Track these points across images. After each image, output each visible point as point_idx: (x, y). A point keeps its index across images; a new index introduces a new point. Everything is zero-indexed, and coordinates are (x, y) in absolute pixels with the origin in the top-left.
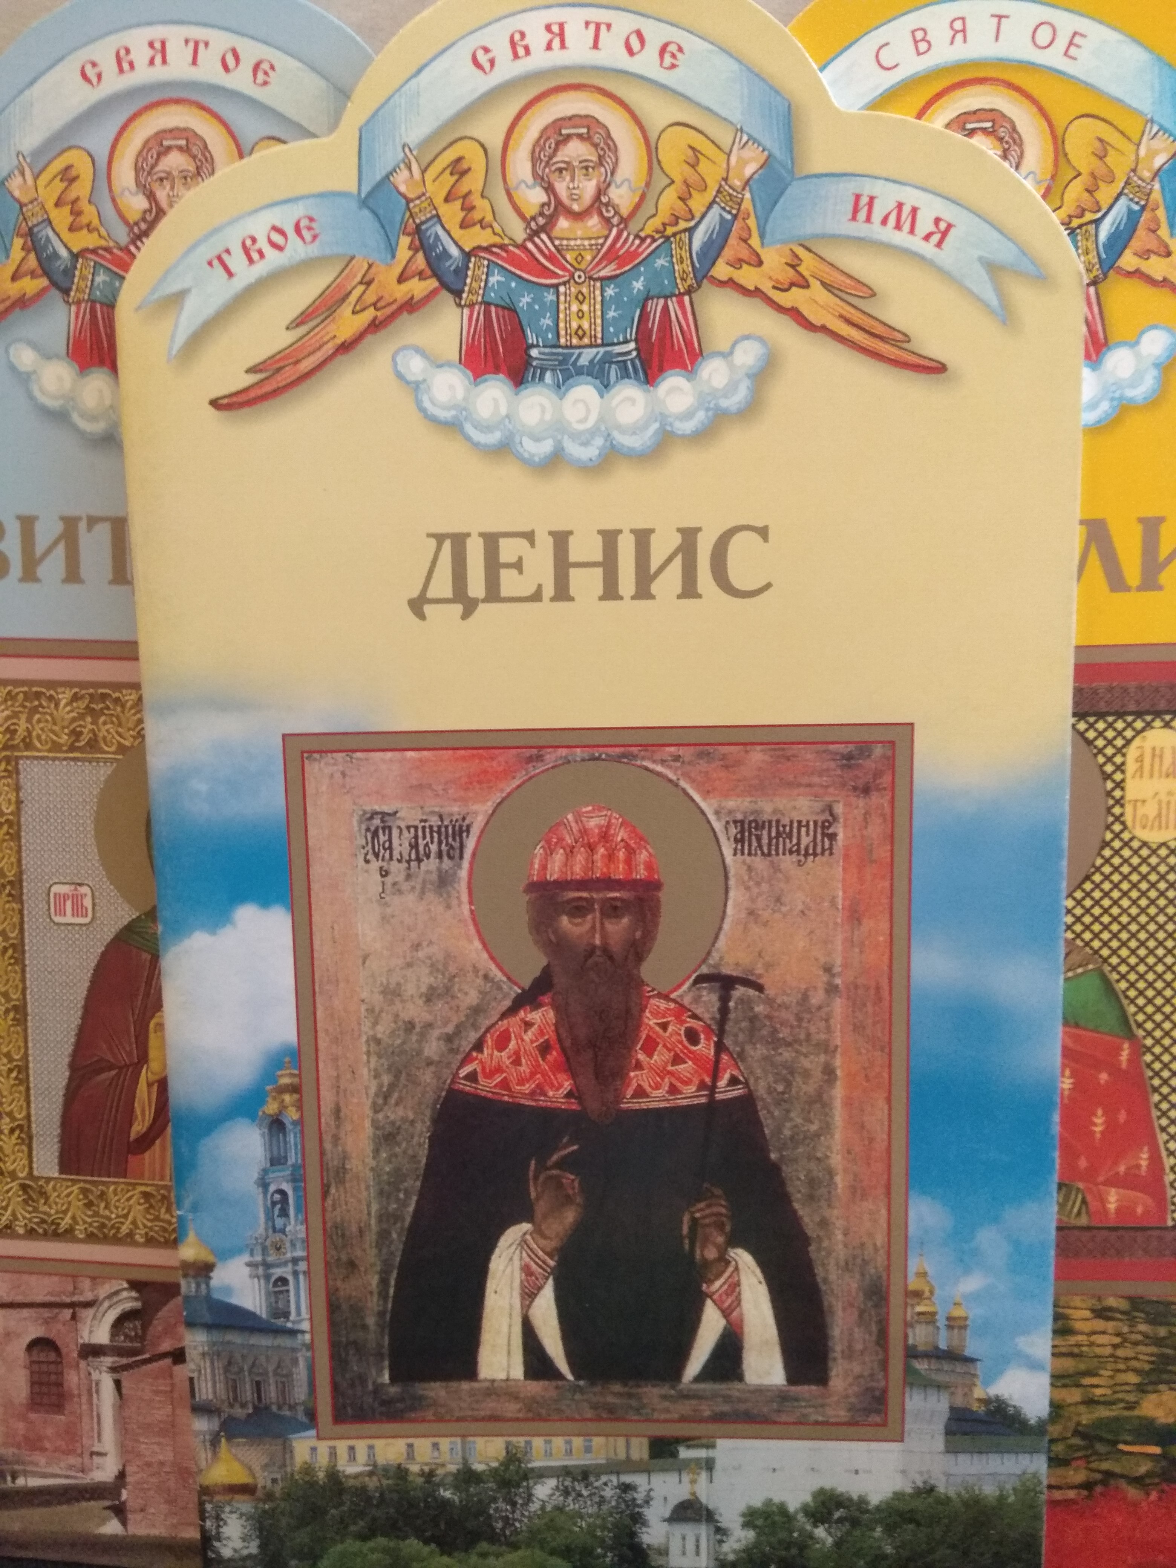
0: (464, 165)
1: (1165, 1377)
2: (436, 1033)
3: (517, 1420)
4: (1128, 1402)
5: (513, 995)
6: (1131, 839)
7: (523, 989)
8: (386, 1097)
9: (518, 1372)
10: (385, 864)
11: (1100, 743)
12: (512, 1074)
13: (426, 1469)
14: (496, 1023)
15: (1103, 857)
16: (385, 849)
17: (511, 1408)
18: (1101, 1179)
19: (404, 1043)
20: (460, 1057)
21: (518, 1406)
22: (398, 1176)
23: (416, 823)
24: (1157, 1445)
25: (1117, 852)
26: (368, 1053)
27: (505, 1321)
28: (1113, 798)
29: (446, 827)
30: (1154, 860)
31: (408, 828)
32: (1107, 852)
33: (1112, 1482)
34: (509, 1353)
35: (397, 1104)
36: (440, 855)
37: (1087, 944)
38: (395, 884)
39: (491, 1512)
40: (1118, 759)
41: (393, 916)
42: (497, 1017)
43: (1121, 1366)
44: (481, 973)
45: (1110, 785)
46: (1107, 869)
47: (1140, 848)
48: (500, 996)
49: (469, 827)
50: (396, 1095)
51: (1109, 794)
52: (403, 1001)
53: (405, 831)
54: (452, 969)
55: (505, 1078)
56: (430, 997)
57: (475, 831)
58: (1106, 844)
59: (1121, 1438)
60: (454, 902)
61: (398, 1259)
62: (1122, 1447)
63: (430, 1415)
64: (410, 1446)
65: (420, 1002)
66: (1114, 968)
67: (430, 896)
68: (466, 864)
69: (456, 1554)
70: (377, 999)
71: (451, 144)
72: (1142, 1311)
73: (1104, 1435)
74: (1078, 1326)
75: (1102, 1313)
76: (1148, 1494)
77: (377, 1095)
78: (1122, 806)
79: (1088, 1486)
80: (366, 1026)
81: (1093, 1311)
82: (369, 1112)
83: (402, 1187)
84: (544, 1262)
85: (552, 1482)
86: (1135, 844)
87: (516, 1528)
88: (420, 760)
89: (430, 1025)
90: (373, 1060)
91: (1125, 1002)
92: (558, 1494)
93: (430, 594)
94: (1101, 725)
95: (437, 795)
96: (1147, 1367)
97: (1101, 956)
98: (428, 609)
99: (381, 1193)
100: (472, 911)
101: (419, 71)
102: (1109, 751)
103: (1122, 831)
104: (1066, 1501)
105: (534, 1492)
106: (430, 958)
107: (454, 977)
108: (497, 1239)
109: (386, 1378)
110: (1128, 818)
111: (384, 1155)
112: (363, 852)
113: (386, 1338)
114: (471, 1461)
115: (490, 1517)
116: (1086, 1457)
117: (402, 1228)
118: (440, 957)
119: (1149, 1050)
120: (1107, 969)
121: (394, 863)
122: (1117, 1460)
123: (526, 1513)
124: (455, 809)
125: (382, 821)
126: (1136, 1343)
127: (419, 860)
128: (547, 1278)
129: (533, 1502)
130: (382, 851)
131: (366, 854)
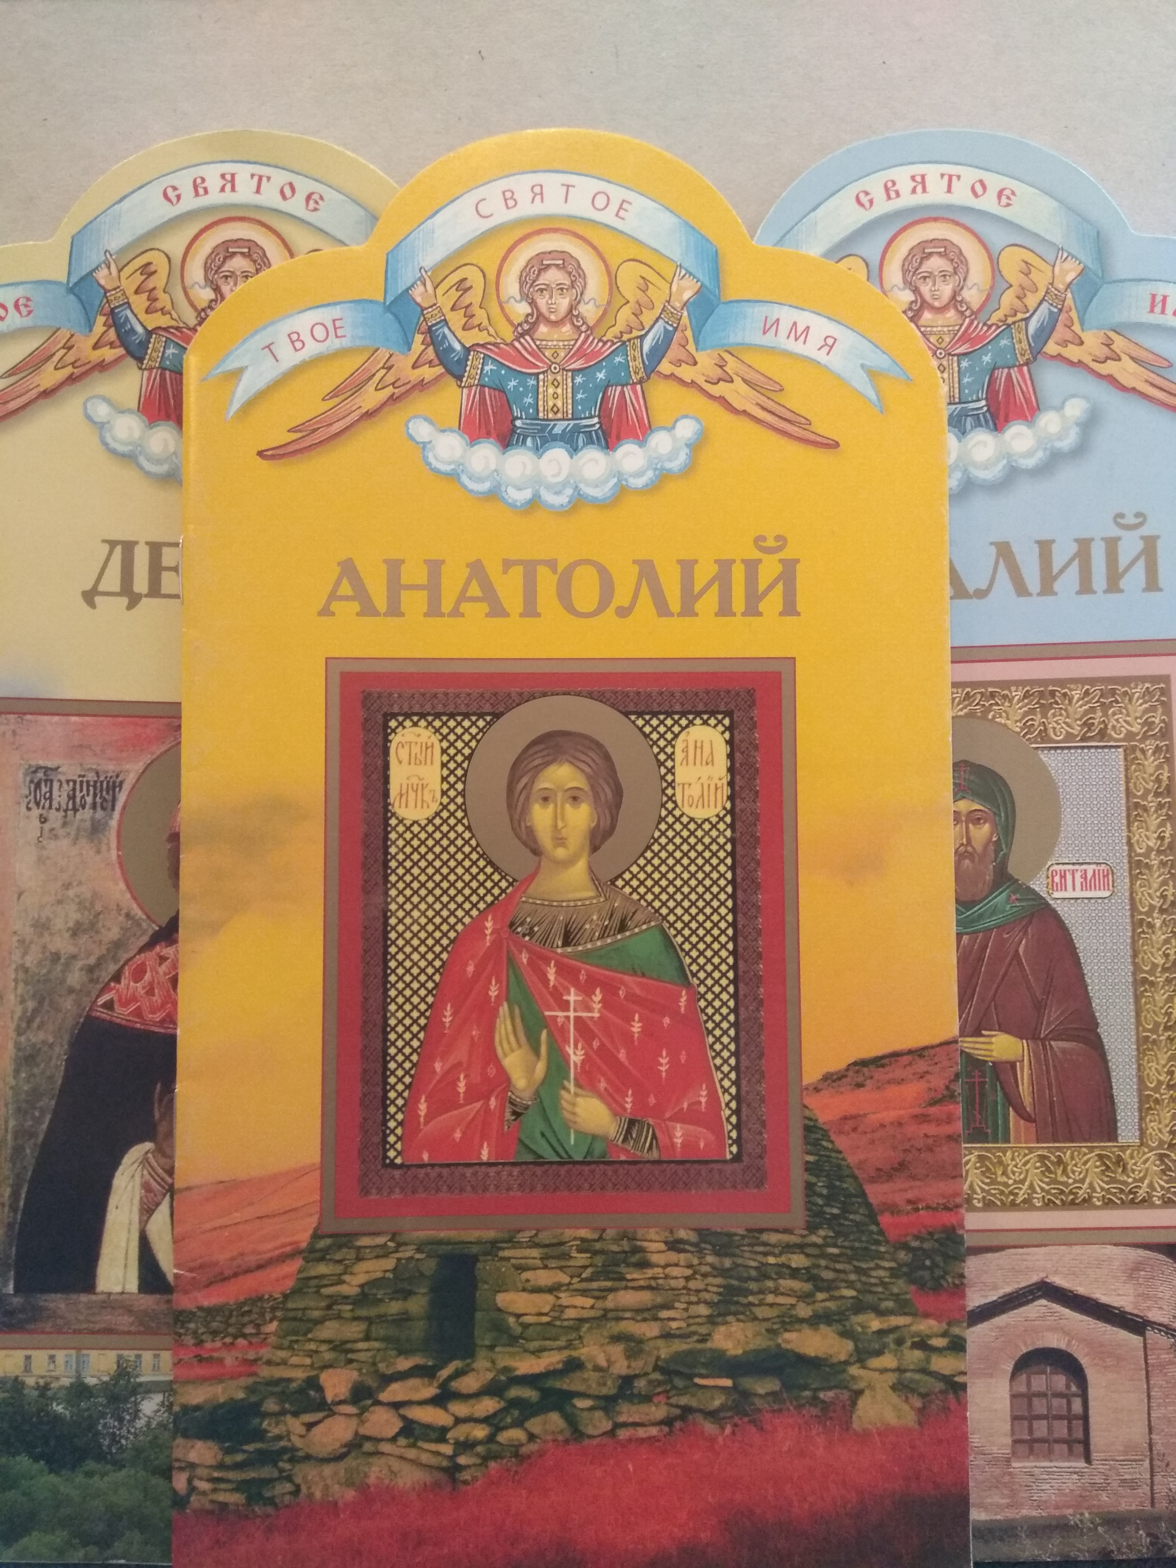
0: (152, 268)
1: (733, 1308)
2: (79, 964)
3: (129, 1333)
4: (701, 1335)
5: (151, 932)
6: (681, 816)
7: (160, 927)
8: (30, 1021)
9: (133, 1286)
10: (44, 812)
11: (655, 736)
12: (145, 1003)
13: (42, 1382)
14: (134, 956)
15: (660, 830)
16: (45, 799)
17: (124, 1321)
18: (667, 1115)
19: (49, 972)
20: (99, 986)
21: (131, 1319)
22: (35, 1094)
23: (75, 778)
24: (727, 1377)
25: (670, 826)
26: (16, 981)
27: (124, 1235)
28: (666, 781)
29: (102, 782)
30: (699, 833)
31: (68, 782)
32: (663, 826)
33: (690, 1417)
34: (126, 1266)
35: (39, 1028)
36: (94, 806)
37: (650, 904)
38: (52, 830)
39: (100, 1428)
40: (669, 750)
41: (48, 858)
42: (136, 950)
43: (694, 1299)
44: (124, 912)
45: (663, 771)
46: (663, 841)
47: (689, 823)
48: (139, 933)
49: (121, 783)
50: (38, 1020)
51: (663, 778)
52: (51, 934)
53: (65, 785)
54: (98, 907)
55: (139, 1007)
56: (76, 931)
57: (127, 787)
58: (662, 819)
59: (697, 1371)
60: (104, 848)
61: (30, 1173)
62: (698, 1381)
63: (48, 1327)
64: (28, 1358)
65: (67, 935)
66: (672, 925)
67: (83, 842)
68: (116, 814)
69: (63, 1472)
70: (28, 932)
71: (143, 253)
72: (710, 1243)
73: (682, 1369)
74: (654, 1258)
75: (674, 1245)
76: (723, 1428)
77: (20, 1019)
78: (674, 788)
79: (668, 1422)
80: (16, 957)
81: (666, 1243)
82: (12, 1034)
83: (38, 1105)
84: (162, 1179)
85: (158, 1398)
86: (685, 820)
87: (122, 1445)
88: (82, 724)
89: (74, 957)
90: (21, 986)
91: (682, 954)
92: (163, 1410)
93: (101, 588)
94: (655, 722)
95: (96, 755)
96: (716, 1298)
97: (661, 915)
98: (98, 599)
99: (19, 1110)
100: (119, 856)
101: (122, 199)
102: (662, 743)
103: (674, 809)
104: (649, 1438)
105: (141, 1407)
106: (78, 896)
107: (99, 914)
108: (122, 1157)
109: (10, 1288)
110: (678, 798)
111: (24, 1075)
112: (27, 800)
113: (14, 1249)
114: (83, 1374)
115: (97, 1433)
116: (667, 1392)
117: (35, 1145)
118: (89, 895)
119: (703, 996)
120: (666, 925)
121: (53, 811)
122: (693, 1395)
123: (133, 1430)
124: (111, 768)
125: (45, 774)
126: (705, 1275)
127: (75, 810)
128: (164, 1195)
129: (140, 1419)
130: (43, 801)
131: (29, 803)
